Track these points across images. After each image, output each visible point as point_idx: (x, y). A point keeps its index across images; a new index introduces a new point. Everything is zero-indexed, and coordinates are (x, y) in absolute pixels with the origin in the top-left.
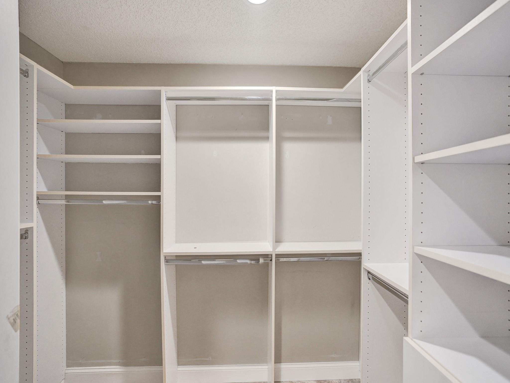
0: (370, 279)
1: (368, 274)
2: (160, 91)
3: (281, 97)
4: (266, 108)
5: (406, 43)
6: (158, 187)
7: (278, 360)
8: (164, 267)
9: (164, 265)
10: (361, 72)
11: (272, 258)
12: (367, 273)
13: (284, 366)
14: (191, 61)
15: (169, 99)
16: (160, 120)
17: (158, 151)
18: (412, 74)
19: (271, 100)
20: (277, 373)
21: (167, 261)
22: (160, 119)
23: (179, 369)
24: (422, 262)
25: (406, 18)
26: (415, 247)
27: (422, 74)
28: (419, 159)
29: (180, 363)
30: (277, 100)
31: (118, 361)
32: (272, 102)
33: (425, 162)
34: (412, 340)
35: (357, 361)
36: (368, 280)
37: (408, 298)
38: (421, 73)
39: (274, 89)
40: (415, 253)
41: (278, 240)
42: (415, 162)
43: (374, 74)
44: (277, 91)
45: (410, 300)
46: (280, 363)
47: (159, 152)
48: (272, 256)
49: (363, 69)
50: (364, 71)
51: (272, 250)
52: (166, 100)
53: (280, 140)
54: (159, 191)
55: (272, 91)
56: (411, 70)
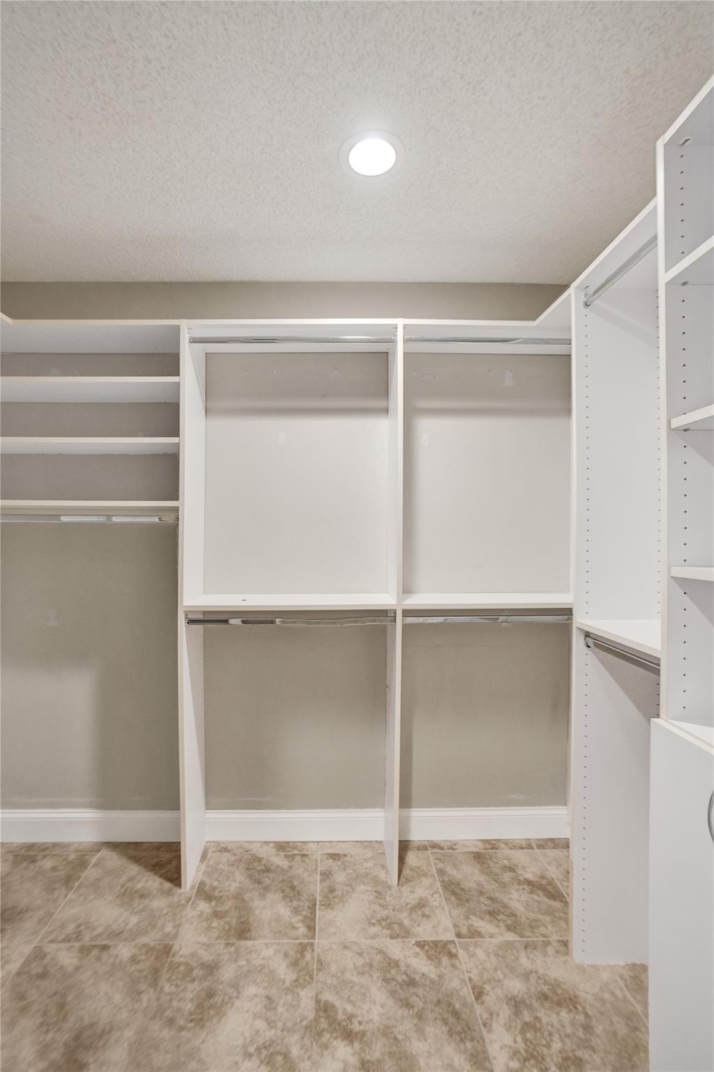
0: (589, 647)
1: (585, 639)
2: (178, 328)
3: (413, 337)
4: (384, 358)
5: (655, 238)
6: (173, 492)
7: (406, 801)
8: (184, 634)
9: (184, 627)
10: (571, 291)
11: (395, 617)
12: (583, 637)
13: (417, 814)
14: (236, 277)
15: (194, 341)
16: (178, 377)
17: (174, 431)
18: (666, 284)
19: (393, 342)
20: (404, 825)
21: (191, 622)
22: (178, 375)
23: (207, 816)
24: (685, 593)
25: (654, 194)
26: (672, 568)
27: (684, 284)
28: (679, 422)
29: (209, 806)
30: (406, 341)
31: (91, 800)
32: (396, 345)
33: (690, 428)
34: (667, 721)
35: (563, 805)
36: (586, 648)
37: (658, 665)
38: (682, 282)
39: (400, 322)
40: (672, 577)
41: (407, 589)
42: (672, 427)
43: (595, 293)
44: (405, 327)
45: (663, 669)
46: (410, 807)
47: (176, 433)
48: (395, 613)
49: (574, 285)
50: (577, 288)
51: (395, 603)
52: (190, 342)
53: (410, 414)
54: (176, 498)
55: (396, 327)
56: (664, 277)
